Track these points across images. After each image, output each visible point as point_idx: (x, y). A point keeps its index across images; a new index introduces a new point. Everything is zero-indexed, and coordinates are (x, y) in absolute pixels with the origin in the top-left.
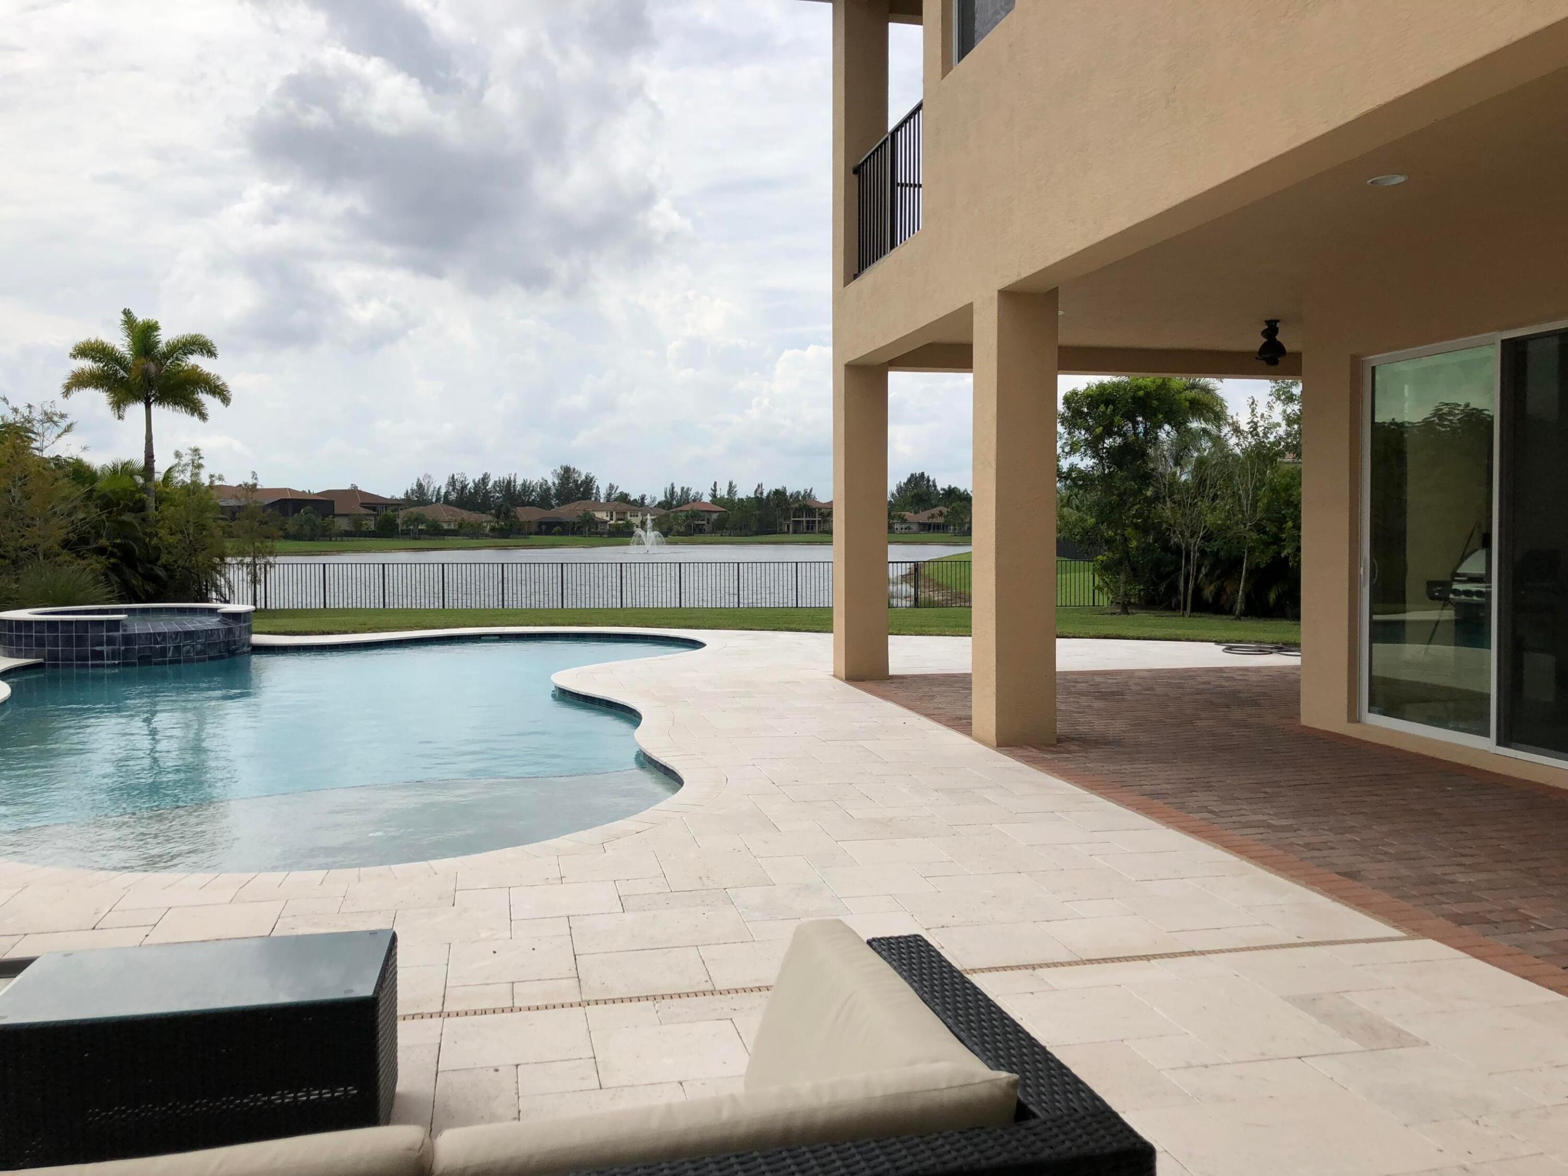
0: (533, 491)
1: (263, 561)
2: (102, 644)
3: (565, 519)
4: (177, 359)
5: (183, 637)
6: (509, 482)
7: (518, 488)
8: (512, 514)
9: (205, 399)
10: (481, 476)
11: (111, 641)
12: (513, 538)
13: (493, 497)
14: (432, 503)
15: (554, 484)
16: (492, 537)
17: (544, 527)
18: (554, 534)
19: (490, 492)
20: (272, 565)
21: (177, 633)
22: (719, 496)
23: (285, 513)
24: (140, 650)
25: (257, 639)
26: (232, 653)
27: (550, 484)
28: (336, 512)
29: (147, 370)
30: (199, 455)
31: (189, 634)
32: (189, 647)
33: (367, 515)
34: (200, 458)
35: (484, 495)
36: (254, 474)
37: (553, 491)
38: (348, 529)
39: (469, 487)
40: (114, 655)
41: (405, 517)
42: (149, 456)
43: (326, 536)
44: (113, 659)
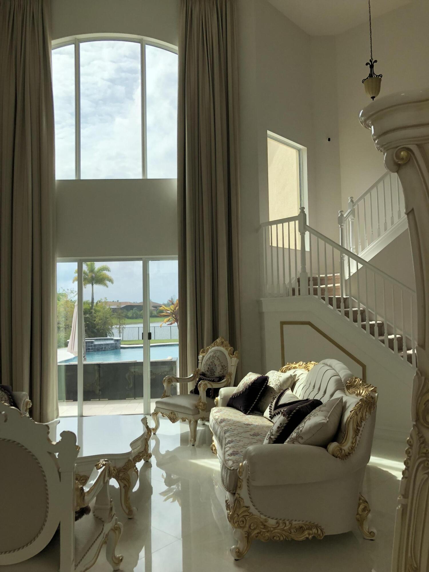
1: (122, 327)
2: (90, 347)
4: (100, 272)
9: (108, 283)
11: (91, 346)
20: (125, 328)
21: (105, 344)
23: (128, 310)
24: (97, 348)
25: (122, 346)
29: (92, 275)
31: (108, 344)
32: (107, 347)
33: (154, 309)
40: (92, 349)
43: (141, 318)
44: (92, 350)
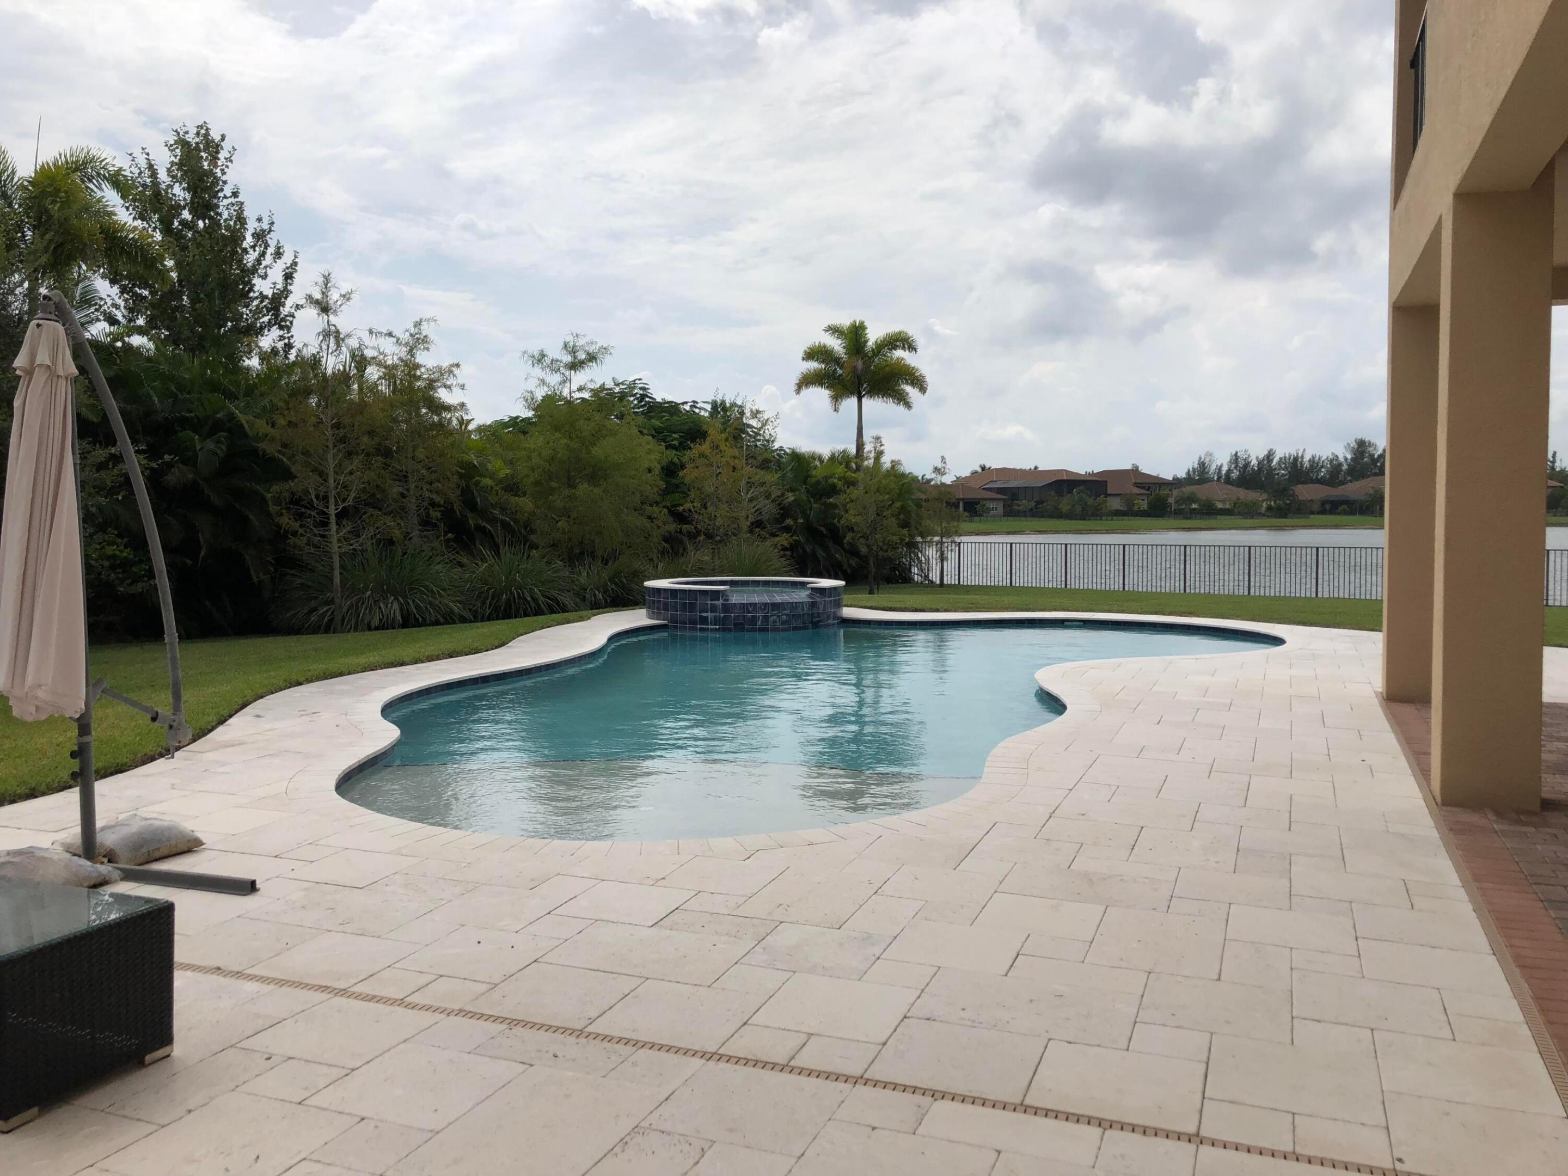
0: (1322, 467)
2: (707, 611)
3: (1353, 497)
4: (885, 354)
5: (770, 608)
6: (1296, 459)
7: (1306, 465)
8: (1291, 492)
9: (909, 390)
10: (1266, 453)
11: (714, 609)
12: (1291, 518)
13: (1278, 474)
14: (1213, 480)
15: (1346, 459)
16: (1268, 516)
17: (1328, 507)
18: (1339, 514)
19: (1275, 469)
22: (1558, 469)
23: (1060, 493)
24: (735, 618)
25: (847, 613)
26: (816, 625)
27: (1341, 459)
28: (1108, 492)
29: (855, 368)
30: (881, 442)
31: (776, 606)
32: (775, 617)
33: (1139, 494)
34: (881, 445)
35: (1267, 473)
36: (943, 458)
37: (1345, 467)
38: (1121, 508)
39: (1252, 464)
40: (715, 621)
41: (1178, 496)
42: (860, 446)
43: (1097, 516)
44: (715, 624)
